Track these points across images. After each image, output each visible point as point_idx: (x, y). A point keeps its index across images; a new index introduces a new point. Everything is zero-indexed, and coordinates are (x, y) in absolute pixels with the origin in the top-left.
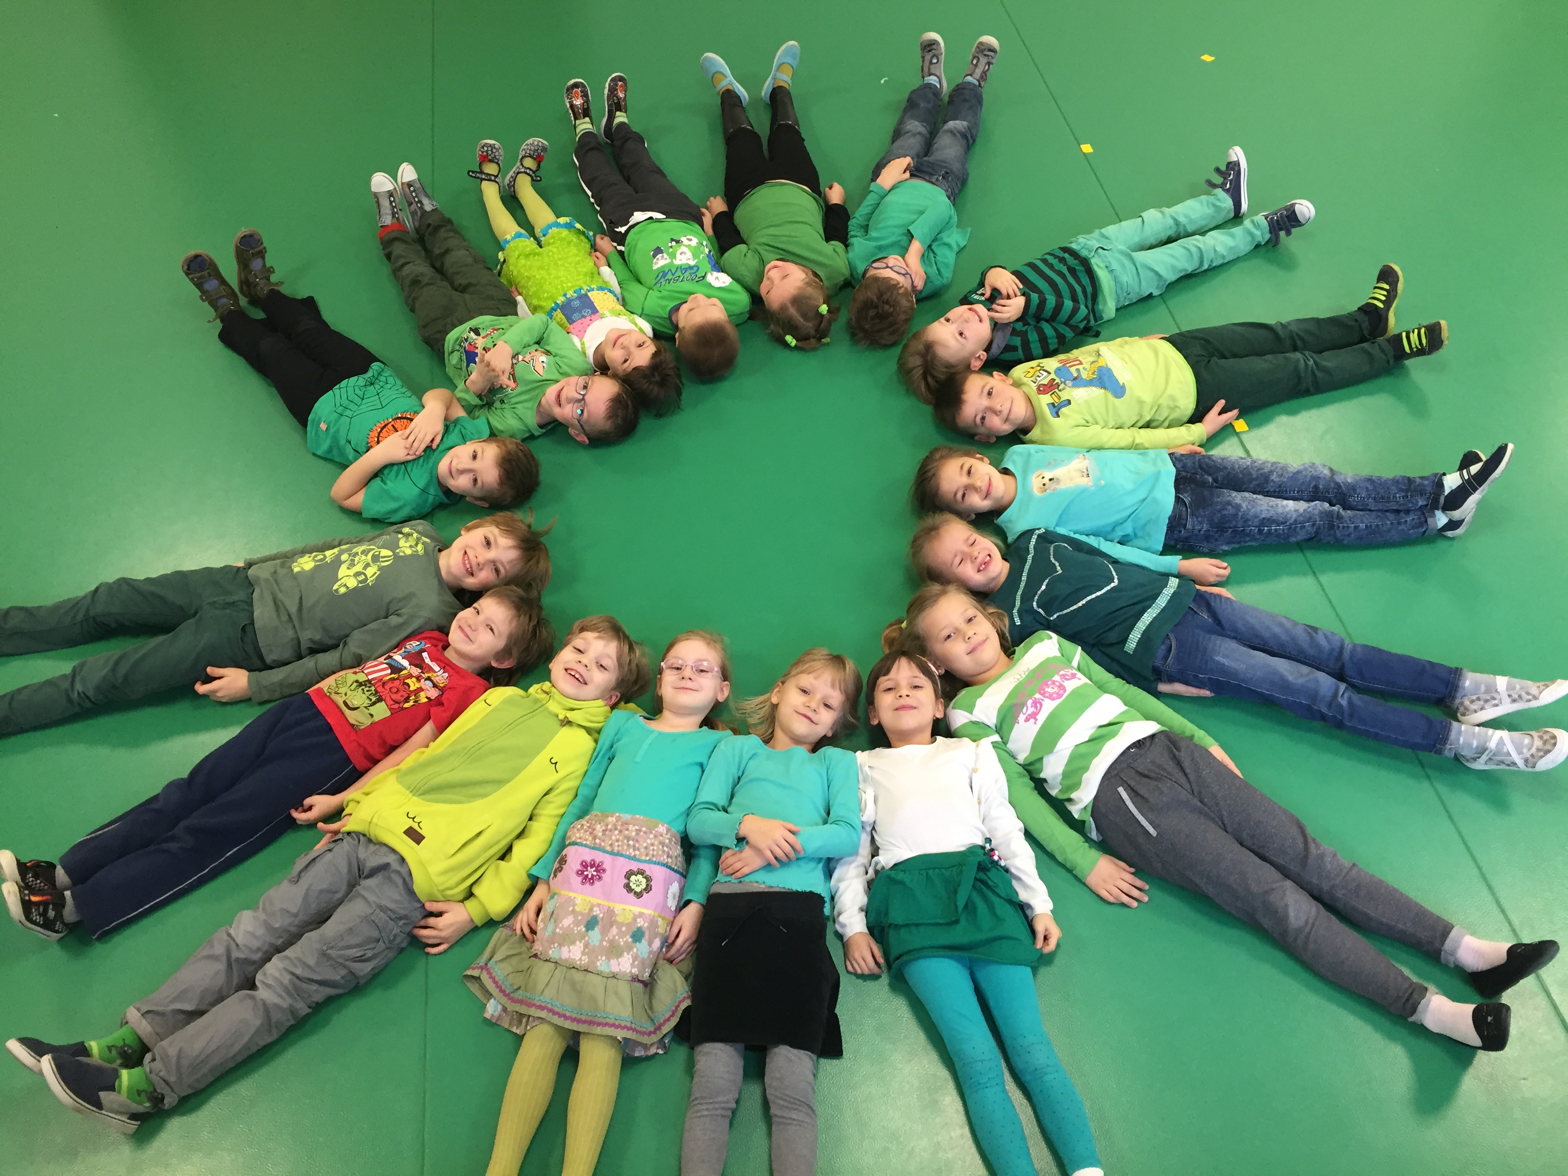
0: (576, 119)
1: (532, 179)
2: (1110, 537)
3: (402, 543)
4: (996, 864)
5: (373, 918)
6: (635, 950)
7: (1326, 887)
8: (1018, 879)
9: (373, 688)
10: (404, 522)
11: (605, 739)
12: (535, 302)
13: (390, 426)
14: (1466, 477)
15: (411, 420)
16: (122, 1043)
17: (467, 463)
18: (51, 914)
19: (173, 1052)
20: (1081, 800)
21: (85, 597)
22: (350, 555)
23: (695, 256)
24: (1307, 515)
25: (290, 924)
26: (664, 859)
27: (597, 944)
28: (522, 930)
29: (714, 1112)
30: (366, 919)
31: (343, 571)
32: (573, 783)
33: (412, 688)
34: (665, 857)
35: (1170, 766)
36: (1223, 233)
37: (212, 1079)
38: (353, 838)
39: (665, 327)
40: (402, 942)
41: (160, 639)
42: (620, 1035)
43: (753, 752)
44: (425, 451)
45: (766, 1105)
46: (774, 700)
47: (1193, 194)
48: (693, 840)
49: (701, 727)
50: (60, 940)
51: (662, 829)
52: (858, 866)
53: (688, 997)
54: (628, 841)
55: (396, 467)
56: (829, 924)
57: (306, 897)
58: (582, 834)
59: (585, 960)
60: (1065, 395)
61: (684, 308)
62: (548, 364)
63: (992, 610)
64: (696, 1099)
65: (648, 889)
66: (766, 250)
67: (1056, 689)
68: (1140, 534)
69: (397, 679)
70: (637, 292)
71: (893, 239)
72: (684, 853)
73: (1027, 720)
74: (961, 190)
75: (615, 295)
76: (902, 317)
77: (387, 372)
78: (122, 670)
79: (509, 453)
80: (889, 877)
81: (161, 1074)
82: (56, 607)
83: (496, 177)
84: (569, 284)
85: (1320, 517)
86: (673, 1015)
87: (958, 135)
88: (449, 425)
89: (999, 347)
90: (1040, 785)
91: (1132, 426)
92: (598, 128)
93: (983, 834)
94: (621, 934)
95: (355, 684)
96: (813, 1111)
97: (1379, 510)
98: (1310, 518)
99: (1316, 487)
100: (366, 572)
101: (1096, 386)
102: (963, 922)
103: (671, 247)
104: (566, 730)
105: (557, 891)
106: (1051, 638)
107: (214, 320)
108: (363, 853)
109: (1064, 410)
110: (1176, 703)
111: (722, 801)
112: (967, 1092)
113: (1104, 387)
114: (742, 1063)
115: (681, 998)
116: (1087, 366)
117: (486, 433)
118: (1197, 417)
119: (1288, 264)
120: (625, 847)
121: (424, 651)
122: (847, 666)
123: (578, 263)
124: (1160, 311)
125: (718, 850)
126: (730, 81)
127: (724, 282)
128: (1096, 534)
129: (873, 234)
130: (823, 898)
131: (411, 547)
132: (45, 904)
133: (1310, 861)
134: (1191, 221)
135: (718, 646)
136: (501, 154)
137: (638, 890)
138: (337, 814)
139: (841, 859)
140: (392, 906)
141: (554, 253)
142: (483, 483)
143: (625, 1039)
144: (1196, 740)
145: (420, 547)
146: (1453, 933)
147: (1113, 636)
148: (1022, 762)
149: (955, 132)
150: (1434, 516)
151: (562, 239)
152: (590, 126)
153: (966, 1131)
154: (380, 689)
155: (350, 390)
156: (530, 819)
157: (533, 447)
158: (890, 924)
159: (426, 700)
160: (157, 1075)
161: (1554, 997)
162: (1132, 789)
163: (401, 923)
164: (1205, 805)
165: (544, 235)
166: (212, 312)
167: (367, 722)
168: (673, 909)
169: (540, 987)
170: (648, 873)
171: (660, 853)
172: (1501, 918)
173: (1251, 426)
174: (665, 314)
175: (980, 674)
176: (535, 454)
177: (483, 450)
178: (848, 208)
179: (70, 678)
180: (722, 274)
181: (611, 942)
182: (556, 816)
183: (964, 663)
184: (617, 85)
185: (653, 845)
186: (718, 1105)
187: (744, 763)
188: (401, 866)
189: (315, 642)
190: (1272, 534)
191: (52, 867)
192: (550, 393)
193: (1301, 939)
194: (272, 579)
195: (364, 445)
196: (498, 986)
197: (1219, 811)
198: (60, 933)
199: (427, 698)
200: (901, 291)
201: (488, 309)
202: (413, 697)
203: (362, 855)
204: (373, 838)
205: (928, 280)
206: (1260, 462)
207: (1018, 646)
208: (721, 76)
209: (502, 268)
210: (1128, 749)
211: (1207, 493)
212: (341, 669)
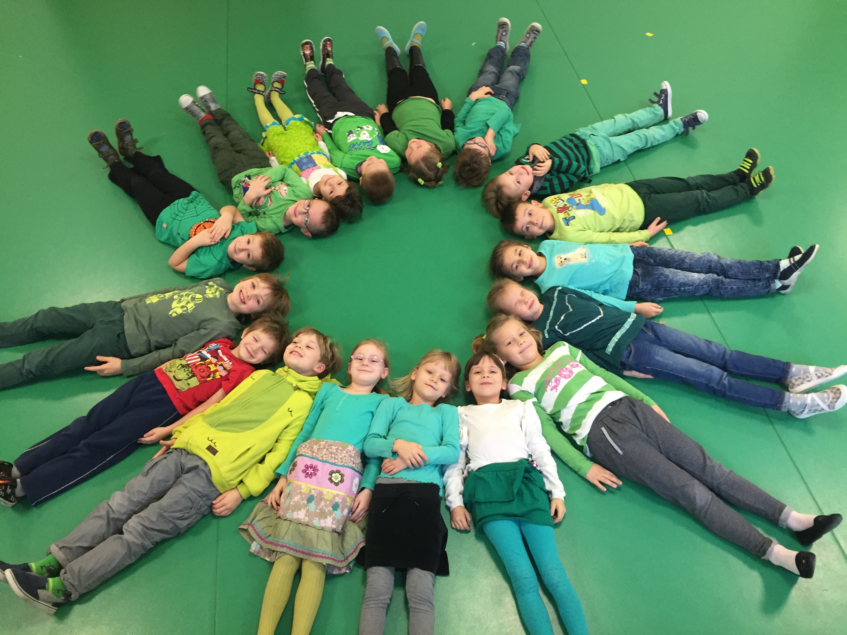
0: (306, 61)
2: (597, 291)
3: (208, 291)
4: (535, 468)
5: (189, 495)
6: (334, 515)
7: (715, 483)
8: (547, 478)
9: (190, 369)
10: (210, 278)
11: (319, 398)
12: (282, 160)
13: (201, 226)
14: (792, 262)
15: (214, 222)
16: (49, 565)
17: (244, 246)
18: (9, 491)
19: (76, 569)
20: (581, 434)
21: (31, 317)
22: (179, 296)
23: (371, 135)
24: (705, 281)
25: (143, 499)
26: (351, 464)
27: (313, 510)
28: (272, 503)
29: (377, 605)
30: (185, 496)
31: (174, 304)
32: (299, 423)
33: (212, 370)
34: (352, 463)
35: (631, 416)
36: (658, 128)
37: (98, 584)
38: (178, 451)
39: (354, 175)
41: (73, 340)
42: (325, 562)
43: (400, 406)
44: (221, 240)
45: (406, 601)
46: (413, 378)
47: (642, 106)
48: (367, 454)
49: (372, 392)
51: (350, 448)
52: (458, 470)
53: (363, 542)
54: (331, 455)
55: (205, 248)
56: (442, 502)
57: (152, 483)
58: (305, 450)
59: (307, 519)
60: (572, 213)
61: (365, 164)
62: (288, 191)
63: (533, 330)
64: (368, 598)
65: (342, 481)
66: (409, 133)
67: (568, 373)
68: (613, 290)
69: (204, 364)
70: (338, 155)
71: (478, 128)
72: (362, 462)
73: (552, 390)
74: (515, 103)
75: (327, 157)
76: (484, 170)
77: (200, 196)
78: (51, 357)
79: (267, 240)
80: (475, 475)
81: (70, 581)
82: (15, 323)
83: (263, 92)
84: (301, 150)
85: (712, 282)
86: (354, 551)
87: (515, 74)
88: (234, 225)
89: (537, 187)
90: (559, 426)
91: (609, 231)
92: (318, 68)
93: (528, 452)
94: (326, 506)
95: (180, 366)
96: (433, 606)
97: (745, 279)
98: (706, 283)
99: (710, 266)
100: (187, 306)
101: (589, 209)
102: (516, 500)
103: (358, 131)
104: (297, 392)
105: (291, 481)
106: (565, 345)
107: (107, 167)
108: (183, 459)
109: (571, 222)
110: (633, 381)
111: (383, 433)
112: (518, 596)
113: (593, 208)
114: (393, 578)
115: (360, 541)
116: (584, 197)
117: (255, 230)
118: (644, 226)
119: (692, 145)
120: (330, 458)
121: (219, 349)
122: (452, 359)
123: (306, 138)
124: (624, 169)
125: (381, 459)
126: (390, 42)
127: (386, 151)
128: (590, 290)
129: (468, 125)
130: (439, 486)
131: (212, 293)
132: (6, 485)
133: (707, 469)
134: (641, 121)
135: (383, 348)
136: (266, 80)
137: (336, 481)
138: (168, 436)
139: (450, 465)
140: (200, 489)
141: (293, 133)
142: (253, 257)
143: (328, 564)
144: (644, 401)
145: (218, 294)
146: (786, 510)
147: (599, 345)
148: (549, 413)
149: (513, 72)
150: (774, 282)
151: (297, 126)
152: (314, 66)
153: (517, 616)
154: (194, 370)
155: (180, 205)
156: (276, 442)
157: (280, 238)
158: (476, 502)
159: (219, 377)
160: (67, 581)
161: (842, 545)
162: (609, 428)
163: (204, 499)
164: (649, 437)
165: (287, 124)
166: (105, 164)
167: (186, 388)
168: (355, 492)
169: (282, 534)
170: (342, 472)
171: (349, 461)
172: (812, 501)
173: (674, 231)
174: (354, 167)
175: (526, 364)
176: (282, 243)
177: (253, 239)
178: (454, 112)
179: (22, 362)
180: (386, 146)
181: (321, 510)
182: (290, 441)
183: (518, 358)
184: (327, 44)
185: (345, 457)
186: (380, 602)
187: (395, 412)
188: (205, 467)
189: (159, 343)
190: (686, 291)
191: (11, 465)
192: (291, 209)
193: (702, 514)
194: (134, 308)
195: (187, 236)
196: (258, 535)
197: (657, 441)
198: (13, 502)
199: (220, 375)
200: (483, 156)
201: (255, 164)
202: (212, 375)
203: (183, 461)
204: (189, 451)
205: (497, 150)
206: (680, 252)
207: (547, 349)
208: (385, 39)
209: (264, 141)
210: (607, 406)
211: (650, 268)
212: (174, 358)
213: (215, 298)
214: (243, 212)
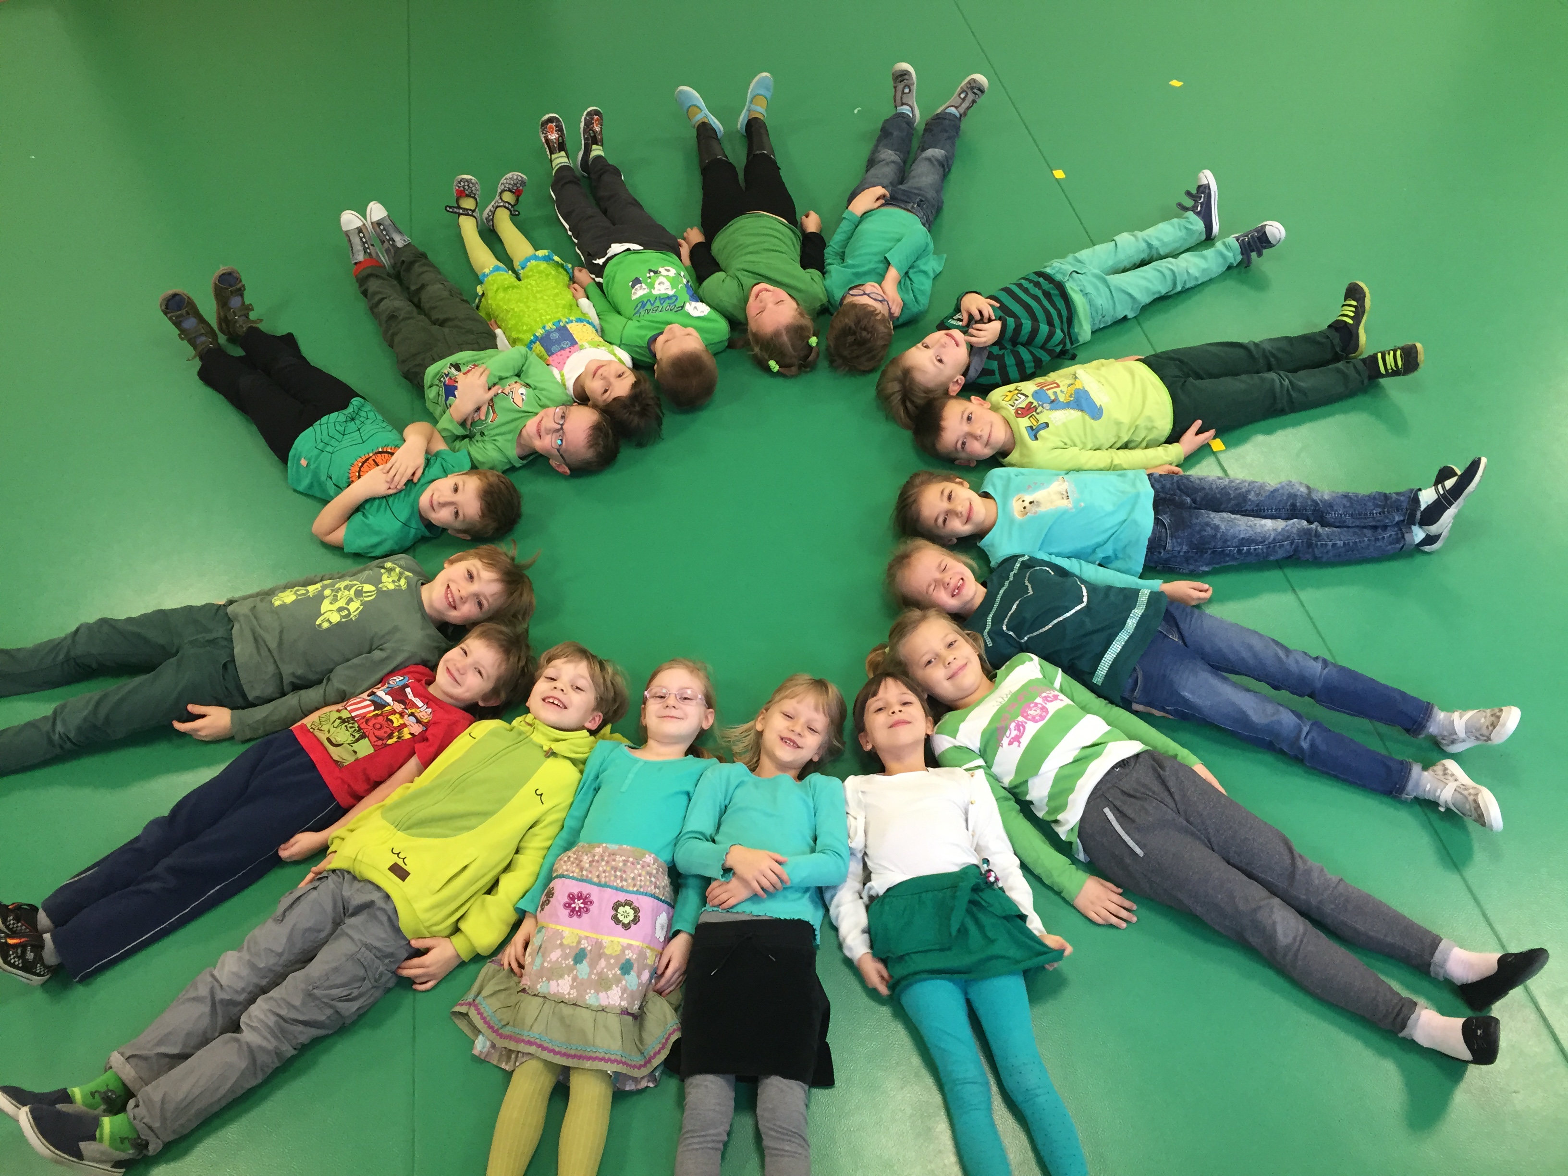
0: (551, 153)
1: (511, 214)
2: (1090, 559)
3: (385, 578)
4: (993, 883)
5: (359, 956)
6: (624, 982)
7: (1314, 902)
9: (356, 725)
10: (386, 556)
11: (591, 769)
12: (514, 335)
13: (371, 461)
14: (1442, 492)
15: (392, 454)
16: (105, 1089)
17: (448, 496)
19: (157, 1098)
20: (1067, 822)
21: (65, 638)
22: (332, 590)
23: (674, 285)
24: (1286, 534)
25: (275, 965)
26: (651, 889)
27: (586, 977)
28: (510, 965)
29: (704, 1145)
30: (351, 957)
31: (325, 606)
32: (559, 815)
33: (396, 724)
34: (653, 887)
35: (1156, 787)
36: (1195, 255)
37: (198, 1124)
38: (337, 875)
39: (643, 357)
40: (387, 982)
41: (141, 678)
42: (610, 1068)
43: (739, 780)
44: (406, 484)
45: (758, 1137)
46: (759, 727)
48: (682, 867)
49: (686, 754)
50: (43, 985)
51: (649, 859)
52: (852, 892)
53: (678, 1030)
54: (615, 872)
55: (377, 501)
57: (291, 935)
58: (568, 866)
59: (574, 993)
60: (1043, 418)
61: (661, 339)
62: (528, 396)
63: (970, 632)
64: (687, 1132)
65: (636, 920)
66: (743, 277)
67: (1038, 712)
68: (1120, 555)
69: (381, 715)
70: (615, 322)
71: (871, 266)
72: (672, 883)
73: (1010, 743)
74: (936, 218)
75: (594, 327)
76: (880, 343)
77: (368, 407)
78: (103, 711)
79: (491, 485)
81: (145, 1120)
82: (35, 651)
83: (473, 211)
84: (548, 317)
85: (1298, 535)
86: (663, 1048)
87: (936, 163)
88: (430, 458)
89: (976, 371)
90: (1026, 808)
91: (1111, 447)
92: (574, 164)
94: (610, 967)
95: (338, 721)
96: (806, 1142)
97: (1357, 526)
98: (1288, 537)
99: (1293, 505)
100: (349, 607)
101: (1073, 409)
102: (956, 945)
103: (650, 277)
104: (551, 761)
105: (544, 924)
106: (1032, 660)
108: (347, 890)
109: (1042, 432)
111: (709, 830)
113: (1080, 408)
114: (733, 1094)
115: (671, 1030)
116: (1064, 389)
117: (468, 466)
118: (1174, 438)
119: (1260, 284)
120: (612, 878)
121: (407, 686)
122: (830, 691)
123: (557, 295)
124: (1135, 334)
125: (705, 881)
126: (705, 114)
127: (703, 312)
129: (849, 261)
130: (813, 926)
131: (394, 581)
133: (1297, 877)
134: (1164, 244)
135: (702, 674)
136: (478, 190)
137: (626, 921)
138: (321, 852)
140: (378, 944)
141: (532, 286)
142: (464, 516)
143: (615, 1073)
144: (1180, 759)
145: (403, 582)
146: (1442, 946)
148: (1007, 785)
149: (933, 160)
150: (1411, 531)
151: (540, 272)
152: (566, 160)
154: (364, 726)
155: (331, 426)
156: (517, 852)
157: (513, 478)
159: (410, 736)
160: (140, 1121)
161: (1543, 1008)
162: (1118, 809)
163: (387, 961)
164: (1191, 824)
165: (523, 268)
166: (191, 351)
167: (350, 759)
168: (662, 939)
169: (529, 1021)
170: (636, 904)
171: (648, 883)
172: (1488, 929)
173: (1228, 445)
174: (644, 343)
175: (962, 698)
176: (517, 486)
177: (464, 483)
178: (823, 235)
179: (51, 720)
180: (700, 304)
181: (600, 974)
182: (543, 849)
183: (946, 689)
184: (593, 119)
185: (640, 875)
186: (709, 1138)
187: (730, 792)
188: (386, 903)
189: (298, 677)
190: (1251, 554)
191: (34, 909)
192: (531, 425)
193: (1289, 957)
194: (250, 614)
195: (345, 479)
196: (486, 1022)
197: (1206, 829)
198: (43, 976)
199: (411, 734)
200: (878, 318)
201: (467, 343)
202: (396, 734)
203: (346, 893)
204: (357, 875)
205: (905, 306)
206: (1238, 482)
207: (999, 669)
208: (696, 109)
209: (480, 301)
210: (1113, 768)
211: (1185, 514)
212: (326, 705)
213: (398, 591)
214: (444, 434)
